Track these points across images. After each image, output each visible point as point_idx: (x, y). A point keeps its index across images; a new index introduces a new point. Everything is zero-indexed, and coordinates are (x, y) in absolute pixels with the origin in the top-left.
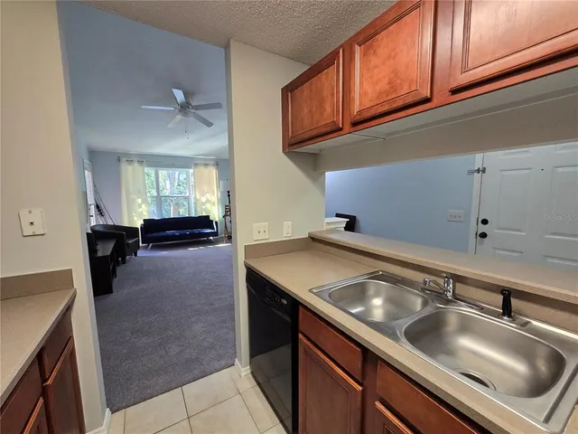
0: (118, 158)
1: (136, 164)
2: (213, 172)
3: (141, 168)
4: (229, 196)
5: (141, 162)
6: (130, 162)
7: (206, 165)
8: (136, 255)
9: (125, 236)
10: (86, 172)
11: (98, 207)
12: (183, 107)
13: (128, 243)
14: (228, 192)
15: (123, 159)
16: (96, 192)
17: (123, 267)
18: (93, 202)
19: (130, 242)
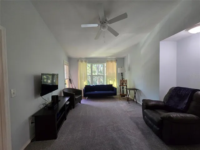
0: (78, 60)
1: (84, 62)
2: (115, 64)
3: (86, 64)
4: (122, 75)
5: (86, 61)
6: (82, 61)
7: (112, 61)
8: (80, 103)
9: (74, 95)
10: (65, 66)
11: (70, 80)
12: (103, 23)
13: (76, 98)
14: (122, 73)
15: (80, 61)
16: (70, 74)
17: (73, 110)
18: (68, 78)
19: (77, 97)
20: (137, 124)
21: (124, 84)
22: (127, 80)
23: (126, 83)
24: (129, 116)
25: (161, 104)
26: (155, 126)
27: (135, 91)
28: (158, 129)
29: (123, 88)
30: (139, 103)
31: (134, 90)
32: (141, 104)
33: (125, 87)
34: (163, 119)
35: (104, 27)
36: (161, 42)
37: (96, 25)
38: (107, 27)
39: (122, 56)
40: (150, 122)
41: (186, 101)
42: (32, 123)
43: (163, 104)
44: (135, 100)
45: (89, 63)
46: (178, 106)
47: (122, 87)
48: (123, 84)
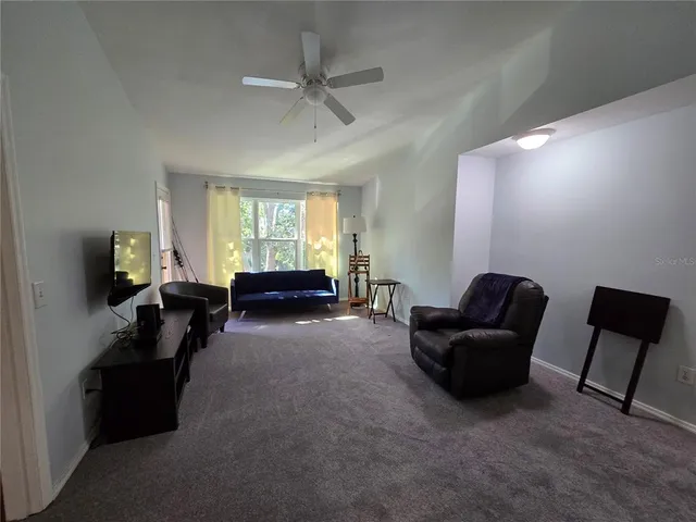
0: (206, 183)
1: (229, 193)
2: (333, 205)
3: (236, 197)
4: (355, 241)
5: (235, 190)
6: (220, 189)
7: (323, 195)
8: (222, 330)
9: (207, 304)
10: (160, 203)
11: (175, 253)
12: (313, 82)
13: (211, 315)
14: (355, 235)
15: (212, 185)
16: (174, 232)
17: (202, 352)
18: (169, 246)
19: (214, 312)
20: (397, 369)
21: (362, 269)
22: (368, 257)
23: (365, 265)
24: (376, 352)
25: (453, 315)
26: (437, 366)
27: (392, 287)
28: (444, 369)
29: (357, 280)
30: (401, 319)
31: (389, 285)
32: (408, 323)
33: (363, 277)
34: (454, 344)
35: (315, 95)
36: (460, 157)
37: (293, 85)
38: (324, 97)
39: (355, 182)
40: (427, 358)
41: (501, 304)
42: (88, 391)
43: (457, 314)
44: (390, 313)
45: (247, 195)
46: (485, 316)
47: (353, 276)
48: (357, 268)
